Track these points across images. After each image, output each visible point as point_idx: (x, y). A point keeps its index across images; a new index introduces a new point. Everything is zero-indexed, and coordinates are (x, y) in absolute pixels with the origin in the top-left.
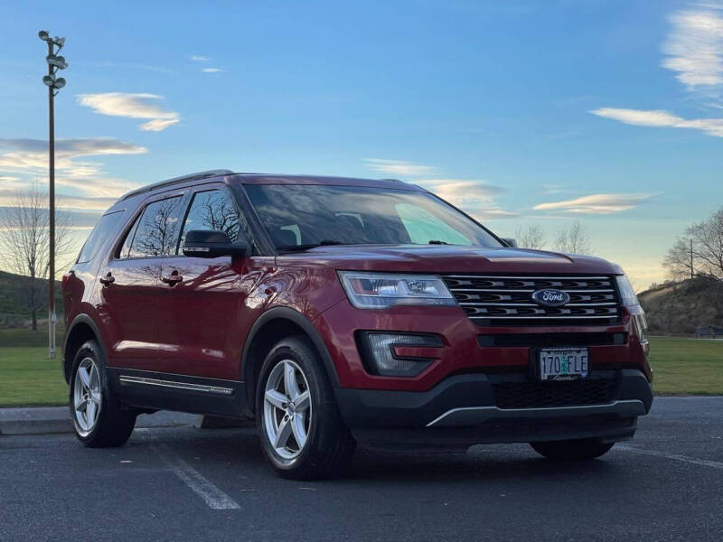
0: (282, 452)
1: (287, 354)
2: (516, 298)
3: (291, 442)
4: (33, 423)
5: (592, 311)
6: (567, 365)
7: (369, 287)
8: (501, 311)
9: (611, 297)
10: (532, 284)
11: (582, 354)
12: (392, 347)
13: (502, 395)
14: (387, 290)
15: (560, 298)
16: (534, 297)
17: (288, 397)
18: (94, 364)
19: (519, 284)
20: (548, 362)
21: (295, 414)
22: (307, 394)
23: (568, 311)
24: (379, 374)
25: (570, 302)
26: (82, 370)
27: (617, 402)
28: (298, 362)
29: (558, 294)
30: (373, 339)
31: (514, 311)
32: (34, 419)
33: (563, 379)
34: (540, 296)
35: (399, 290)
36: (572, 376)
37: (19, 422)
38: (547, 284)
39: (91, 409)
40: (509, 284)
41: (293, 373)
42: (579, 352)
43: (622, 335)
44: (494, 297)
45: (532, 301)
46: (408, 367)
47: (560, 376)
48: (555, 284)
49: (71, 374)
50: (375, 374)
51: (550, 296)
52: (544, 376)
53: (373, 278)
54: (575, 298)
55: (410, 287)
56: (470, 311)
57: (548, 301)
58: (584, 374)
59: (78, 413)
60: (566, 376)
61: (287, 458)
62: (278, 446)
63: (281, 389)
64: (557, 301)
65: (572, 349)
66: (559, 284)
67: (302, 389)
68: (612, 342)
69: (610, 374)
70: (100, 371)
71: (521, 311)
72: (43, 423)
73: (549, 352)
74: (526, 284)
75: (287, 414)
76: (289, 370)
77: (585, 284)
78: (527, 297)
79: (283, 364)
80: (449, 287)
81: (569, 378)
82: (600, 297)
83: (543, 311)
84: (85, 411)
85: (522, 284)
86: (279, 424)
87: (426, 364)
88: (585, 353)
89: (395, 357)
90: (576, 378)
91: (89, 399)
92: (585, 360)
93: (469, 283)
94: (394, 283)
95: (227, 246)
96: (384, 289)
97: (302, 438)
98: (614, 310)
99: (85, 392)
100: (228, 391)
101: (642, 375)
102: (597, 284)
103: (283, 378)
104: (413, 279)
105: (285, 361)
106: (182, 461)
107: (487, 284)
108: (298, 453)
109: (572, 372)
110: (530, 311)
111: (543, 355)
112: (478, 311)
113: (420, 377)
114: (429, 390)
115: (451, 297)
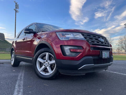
0: (42, 73)
7: (63, 35)
12: (70, 49)
13: (95, 62)
14: (67, 36)
18: (14, 54)
23: (104, 43)
24: (66, 56)
27: (111, 63)
31: (96, 42)
35: (70, 36)
42: (108, 52)
44: (92, 39)
46: (74, 54)
47: (105, 57)
53: (64, 33)
56: (88, 41)
58: (109, 57)
59: (12, 61)
62: (41, 71)
74: (96, 37)
80: (83, 36)
81: (107, 58)
82: (107, 41)
83: (101, 43)
87: (78, 54)
88: (109, 52)
89: (71, 52)
92: (109, 54)
93: (87, 35)
100: (31, 59)
107: (90, 36)
109: (107, 56)
110: (98, 42)
111: (103, 52)
112: (90, 41)
113: (77, 57)
114: (79, 60)
115: (83, 38)
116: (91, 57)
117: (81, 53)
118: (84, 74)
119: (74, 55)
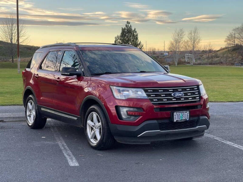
0: (92, 140)
1: (94, 110)
2: (167, 95)
3: (95, 138)
4: (14, 118)
5: (191, 98)
6: (182, 117)
7: (119, 91)
8: (162, 100)
9: (197, 93)
10: (172, 90)
11: (187, 113)
12: (127, 111)
13: (161, 127)
14: (126, 93)
15: (181, 95)
16: (172, 95)
17: (94, 123)
18: (33, 103)
19: (168, 91)
20: (176, 116)
21: (96, 129)
22: (100, 123)
23: (183, 99)
24: (123, 120)
25: (184, 96)
26: (29, 104)
27: (198, 127)
28: (97, 113)
29: (180, 93)
30: (121, 108)
31: (166, 100)
32: (14, 116)
33: (181, 121)
34: (174, 95)
35: (130, 93)
36: (184, 120)
37: (9, 117)
38: (177, 90)
39: (32, 117)
40: (164, 91)
41: (96, 117)
42: (186, 112)
43: (200, 106)
44: (160, 95)
45: (172, 96)
48: (179, 90)
49: (26, 105)
50: (121, 120)
51: (178, 94)
52: (175, 121)
53: (121, 89)
54: (186, 94)
55: (133, 92)
56: (152, 100)
57: (177, 96)
58: (188, 119)
59: (28, 118)
61: (94, 143)
62: (91, 138)
63: (92, 121)
64: (180, 96)
65: (184, 111)
66: (181, 90)
67: (99, 122)
68: (197, 108)
69: (196, 118)
70: (35, 105)
71: (168, 100)
72: (17, 118)
73: (177, 113)
74: (170, 90)
75: (94, 129)
76: (95, 115)
77: (189, 89)
78: (170, 95)
79: (93, 113)
80: (145, 92)
82: (194, 93)
83: (175, 100)
84: (30, 117)
85: (169, 91)
86: (91, 132)
87: (138, 117)
88: (188, 113)
89: (128, 114)
90: (185, 120)
91: (31, 113)
92: (188, 115)
93: (152, 91)
94: (128, 91)
95: (75, 73)
96: (125, 92)
97: (99, 137)
98: (198, 98)
99: (30, 111)
100: (76, 118)
101: (207, 118)
102: (193, 89)
103: (93, 117)
104: (134, 90)
105: (94, 112)
106: (61, 138)
107: (157, 91)
108: (97, 141)
109: (184, 119)
110: (171, 100)
111: (175, 114)
112: (154, 100)
113: (136, 121)
114: (138, 125)
115: (146, 95)
116: (155, 121)
117: (141, 117)
118: (150, 143)
119: (133, 119)
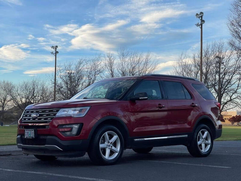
5: (43, 119)
6: (30, 134)
9: (52, 115)
20: (26, 133)
23: (37, 119)
27: (45, 145)
29: (36, 114)
36: (31, 137)
42: (32, 131)
47: (29, 137)
52: (25, 137)
60: (30, 137)
68: (46, 128)
73: (27, 130)
81: (30, 138)
92: (34, 133)
98: (49, 119)
102: (52, 111)
109: (31, 136)
